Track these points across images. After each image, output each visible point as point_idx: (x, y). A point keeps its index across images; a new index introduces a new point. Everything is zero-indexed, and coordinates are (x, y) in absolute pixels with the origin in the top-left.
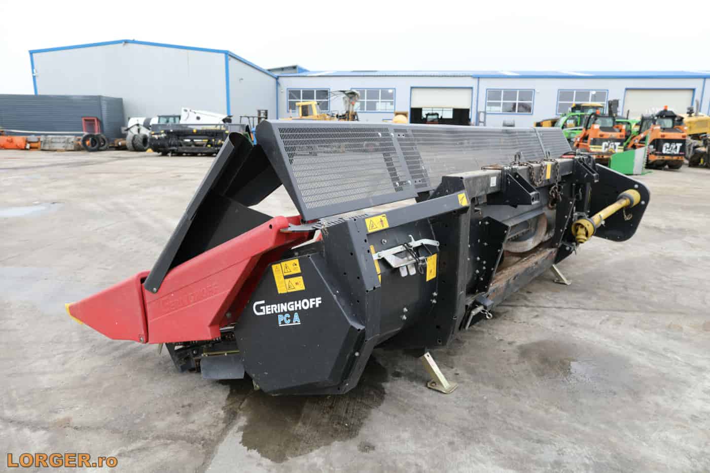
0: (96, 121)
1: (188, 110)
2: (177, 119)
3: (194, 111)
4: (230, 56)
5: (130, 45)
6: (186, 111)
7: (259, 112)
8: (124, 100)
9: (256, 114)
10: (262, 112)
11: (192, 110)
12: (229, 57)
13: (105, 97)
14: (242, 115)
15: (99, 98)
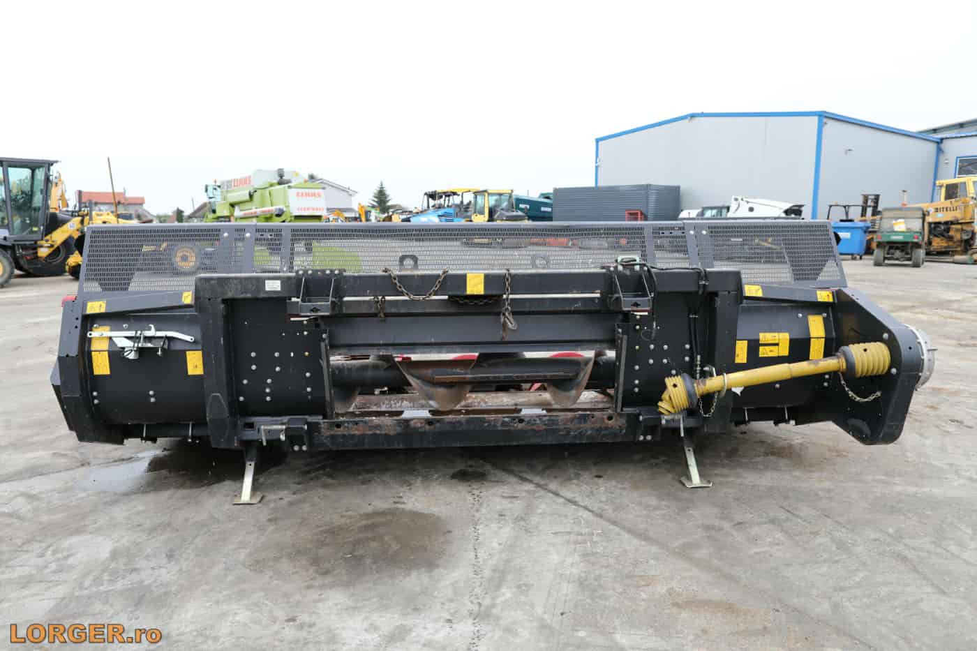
0: (639, 214)
1: (740, 198)
2: (724, 211)
3: (747, 200)
4: (826, 117)
5: (697, 119)
6: (736, 200)
7: (866, 198)
8: (681, 189)
9: (860, 201)
10: (870, 197)
11: (745, 199)
12: (825, 120)
13: (654, 185)
14: (831, 204)
15: (647, 187)
